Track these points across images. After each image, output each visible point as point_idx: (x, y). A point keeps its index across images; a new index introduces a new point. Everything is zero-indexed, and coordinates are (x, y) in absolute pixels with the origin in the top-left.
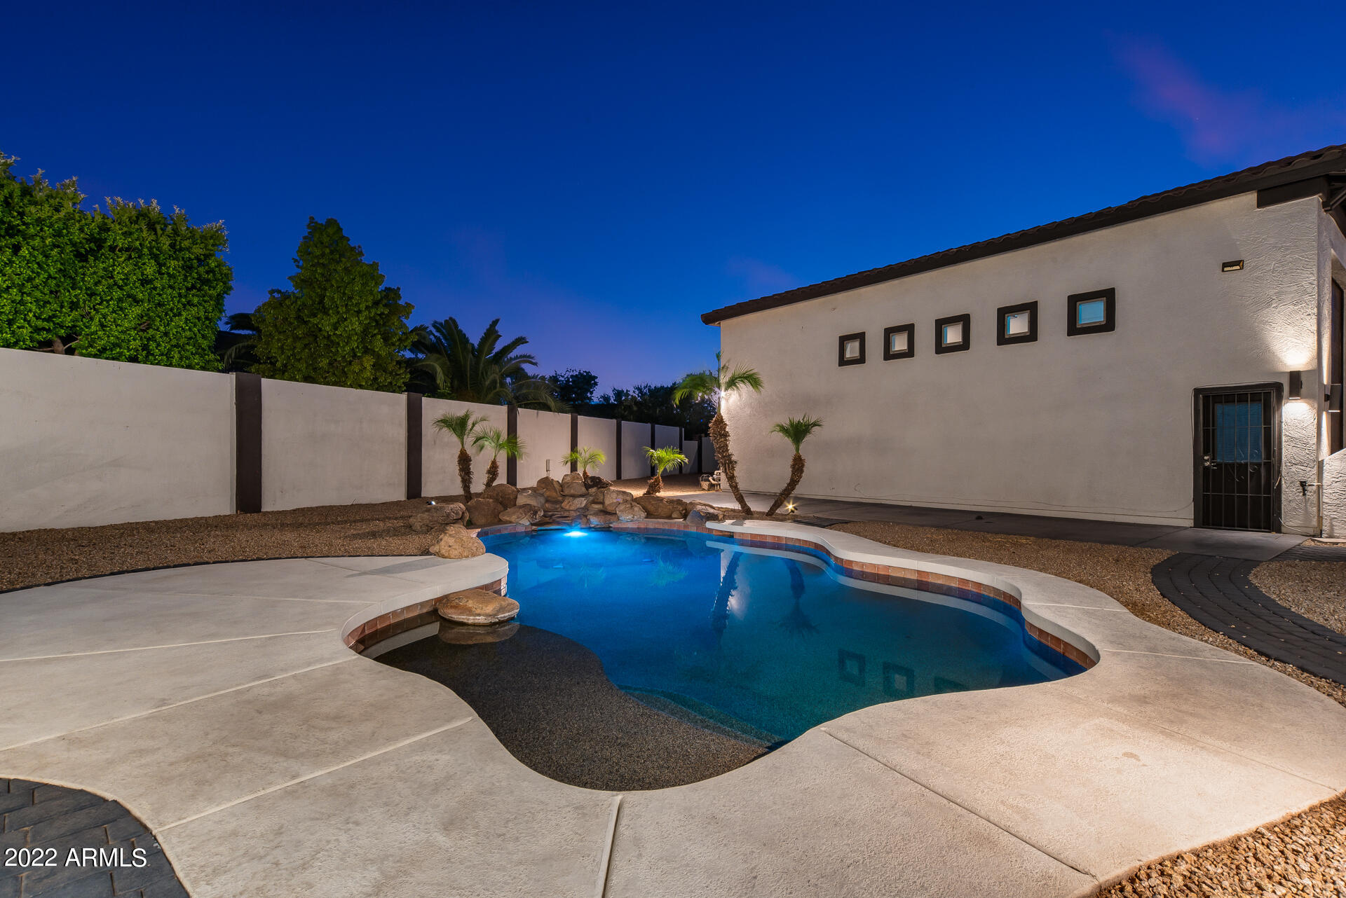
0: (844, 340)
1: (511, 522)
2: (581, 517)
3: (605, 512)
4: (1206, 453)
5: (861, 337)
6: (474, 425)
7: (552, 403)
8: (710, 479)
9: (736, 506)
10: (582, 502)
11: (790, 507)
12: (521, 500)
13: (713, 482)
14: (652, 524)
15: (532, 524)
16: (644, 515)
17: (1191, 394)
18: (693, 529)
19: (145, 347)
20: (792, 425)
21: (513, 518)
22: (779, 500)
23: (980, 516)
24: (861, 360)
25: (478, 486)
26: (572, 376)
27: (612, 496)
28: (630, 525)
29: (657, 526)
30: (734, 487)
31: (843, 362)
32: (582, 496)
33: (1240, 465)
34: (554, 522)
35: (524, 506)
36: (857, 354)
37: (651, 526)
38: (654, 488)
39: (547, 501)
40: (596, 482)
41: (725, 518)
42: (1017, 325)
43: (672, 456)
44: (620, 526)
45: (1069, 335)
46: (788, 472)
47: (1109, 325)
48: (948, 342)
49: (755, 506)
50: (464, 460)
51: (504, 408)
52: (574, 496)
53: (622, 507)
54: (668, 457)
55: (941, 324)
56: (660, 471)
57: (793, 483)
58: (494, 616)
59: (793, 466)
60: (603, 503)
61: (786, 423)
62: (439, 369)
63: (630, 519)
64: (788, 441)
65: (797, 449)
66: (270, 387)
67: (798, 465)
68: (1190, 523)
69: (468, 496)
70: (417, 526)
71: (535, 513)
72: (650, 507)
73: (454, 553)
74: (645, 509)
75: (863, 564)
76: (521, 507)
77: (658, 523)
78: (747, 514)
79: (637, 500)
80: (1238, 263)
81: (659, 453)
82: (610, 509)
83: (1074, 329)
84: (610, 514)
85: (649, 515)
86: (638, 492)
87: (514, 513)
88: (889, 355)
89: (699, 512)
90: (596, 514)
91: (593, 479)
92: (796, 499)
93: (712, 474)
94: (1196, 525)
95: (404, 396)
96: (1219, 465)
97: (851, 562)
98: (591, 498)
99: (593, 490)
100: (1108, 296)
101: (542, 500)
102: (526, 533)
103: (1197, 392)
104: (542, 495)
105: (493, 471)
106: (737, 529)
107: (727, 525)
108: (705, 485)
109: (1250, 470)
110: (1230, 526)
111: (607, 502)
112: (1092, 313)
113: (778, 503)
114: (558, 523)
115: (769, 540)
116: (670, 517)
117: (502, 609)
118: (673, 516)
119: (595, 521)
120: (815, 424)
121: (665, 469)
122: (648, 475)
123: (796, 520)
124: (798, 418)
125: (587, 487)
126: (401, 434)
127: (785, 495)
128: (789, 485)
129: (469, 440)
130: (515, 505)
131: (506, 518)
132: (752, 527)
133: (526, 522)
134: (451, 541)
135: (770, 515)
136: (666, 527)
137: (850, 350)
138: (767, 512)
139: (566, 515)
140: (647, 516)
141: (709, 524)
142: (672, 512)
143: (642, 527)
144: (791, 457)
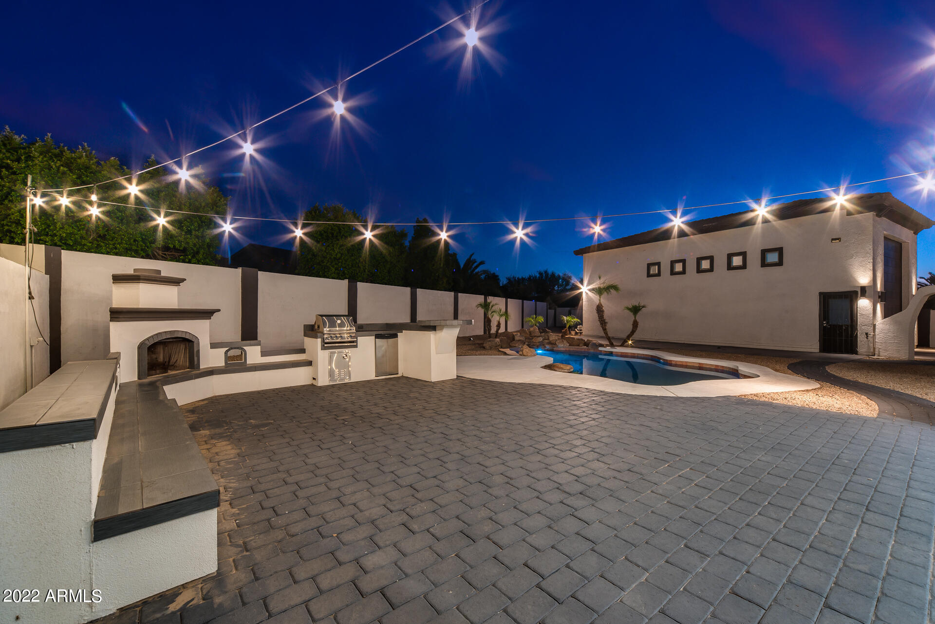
0: (649, 266)
1: (515, 347)
2: (541, 345)
3: (550, 343)
4: (824, 320)
5: (658, 264)
6: (492, 307)
8: (576, 330)
10: (541, 339)
11: (631, 341)
12: (517, 338)
13: (578, 331)
14: (573, 348)
17: (818, 294)
18: (592, 351)
20: (633, 306)
21: (517, 345)
22: (626, 339)
23: (719, 347)
24: (659, 275)
27: (553, 336)
28: (562, 349)
29: (574, 349)
30: (606, 334)
31: (650, 275)
32: (540, 336)
33: (839, 325)
37: (571, 350)
40: (544, 331)
41: (606, 346)
42: (737, 261)
44: (558, 349)
45: (761, 267)
46: (631, 327)
47: (780, 263)
48: (703, 268)
50: (488, 321)
51: (483, 296)
52: (537, 337)
53: (558, 341)
56: (567, 326)
57: (633, 332)
58: (569, 370)
59: (633, 325)
60: (549, 339)
61: (630, 306)
63: (561, 346)
64: (631, 314)
65: (635, 317)
67: (635, 325)
68: (818, 351)
72: (570, 341)
75: (676, 361)
76: (517, 341)
77: (575, 348)
78: (612, 345)
79: (564, 339)
80: (839, 239)
82: (553, 342)
83: (764, 264)
84: (553, 344)
88: (674, 273)
90: (547, 344)
93: (577, 328)
94: (820, 351)
95: (453, 293)
96: (830, 325)
97: (671, 361)
98: (544, 338)
99: (544, 334)
100: (780, 251)
101: (525, 338)
103: (820, 294)
104: (523, 336)
105: (499, 326)
106: (613, 351)
109: (844, 328)
110: (835, 352)
111: (551, 339)
112: (772, 258)
113: (625, 341)
115: (629, 355)
116: (579, 346)
118: (580, 345)
119: (548, 347)
120: (643, 307)
123: (632, 347)
124: (636, 303)
125: (541, 332)
127: (628, 337)
128: (631, 332)
129: (490, 312)
130: (514, 339)
132: (618, 350)
135: (622, 345)
136: (579, 350)
137: (652, 270)
138: (620, 344)
139: (535, 344)
140: (569, 346)
141: (600, 349)
142: (580, 344)
143: (567, 349)
144: (632, 321)
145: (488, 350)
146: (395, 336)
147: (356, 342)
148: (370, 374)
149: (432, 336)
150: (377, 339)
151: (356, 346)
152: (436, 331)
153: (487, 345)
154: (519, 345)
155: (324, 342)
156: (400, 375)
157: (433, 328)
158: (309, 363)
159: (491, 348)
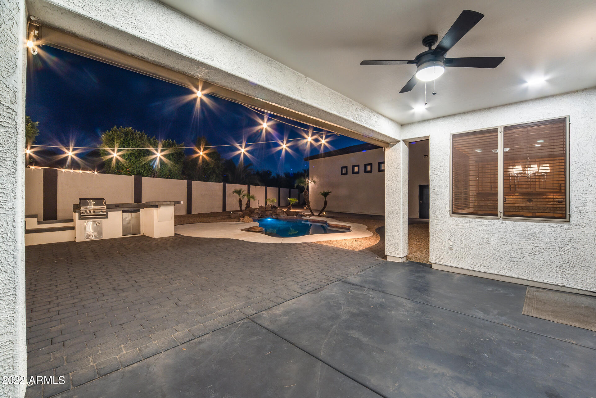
0: (342, 168)
2: (271, 216)
3: (277, 215)
4: (421, 200)
5: (346, 167)
7: (259, 183)
9: (310, 213)
10: (271, 212)
11: (324, 213)
12: (256, 211)
14: (289, 217)
15: (259, 217)
16: (286, 215)
18: (299, 219)
19: (170, 175)
20: (324, 192)
21: (254, 216)
22: (321, 212)
24: (346, 174)
25: (244, 208)
26: (263, 172)
27: (279, 210)
28: (283, 218)
30: (310, 208)
31: (342, 174)
32: (271, 210)
34: (263, 217)
35: (257, 213)
36: (345, 172)
38: (289, 209)
39: (262, 212)
40: (274, 207)
41: (306, 216)
42: (383, 166)
43: (294, 200)
44: (280, 218)
46: (323, 204)
48: (368, 170)
49: (315, 214)
50: (240, 201)
51: (247, 185)
52: (269, 211)
53: (281, 213)
54: (293, 200)
55: (366, 165)
56: (291, 204)
60: (276, 212)
61: (322, 193)
62: (230, 175)
63: (283, 216)
64: (323, 197)
65: (325, 198)
66: (194, 183)
67: (326, 203)
68: (418, 217)
69: (241, 210)
70: (233, 217)
71: (259, 215)
72: (288, 213)
73: (247, 221)
74: (287, 214)
75: (333, 225)
76: (255, 213)
78: (313, 215)
79: (285, 212)
80: (427, 156)
81: (291, 199)
82: (278, 214)
84: (278, 215)
85: (288, 215)
86: (285, 210)
87: (254, 214)
88: (353, 173)
89: (300, 214)
90: (274, 215)
91: (273, 206)
92: (326, 212)
95: (222, 184)
96: (424, 203)
98: (273, 211)
99: (274, 209)
101: (261, 211)
102: (257, 219)
103: (419, 186)
104: (261, 210)
105: (247, 204)
106: (309, 218)
107: (307, 218)
108: (305, 208)
110: (425, 218)
111: (277, 212)
113: (321, 213)
114: (265, 217)
116: (293, 216)
117: (261, 229)
119: (274, 217)
120: (330, 192)
121: (292, 204)
122: (288, 205)
123: (325, 216)
124: (325, 191)
125: (272, 208)
126: (221, 193)
127: (323, 210)
128: (324, 208)
129: (241, 196)
130: (254, 212)
131: (252, 216)
132: (312, 218)
133: (257, 217)
134: (246, 219)
135: (319, 215)
136: (292, 218)
137: (344, 171)
138: (318, 215)
139: (267, 215)
140: (287, 216)
141: (303, 217)
142: (294, 215)
143: (286, 218)
144: (324, 201)
145: (233, 219)
146: (138, 211)
147: (107, 215)
148: (118, 234)
149: (155, 210)
150: (123, 213)
151: (107, 217)
152: (158, 208)
153: (233, 216)
154: (255, 216)
155: (80, 215)
156: (142, 234)
157: (156, 206)
158: (73, 228)
159: (235, 218)
